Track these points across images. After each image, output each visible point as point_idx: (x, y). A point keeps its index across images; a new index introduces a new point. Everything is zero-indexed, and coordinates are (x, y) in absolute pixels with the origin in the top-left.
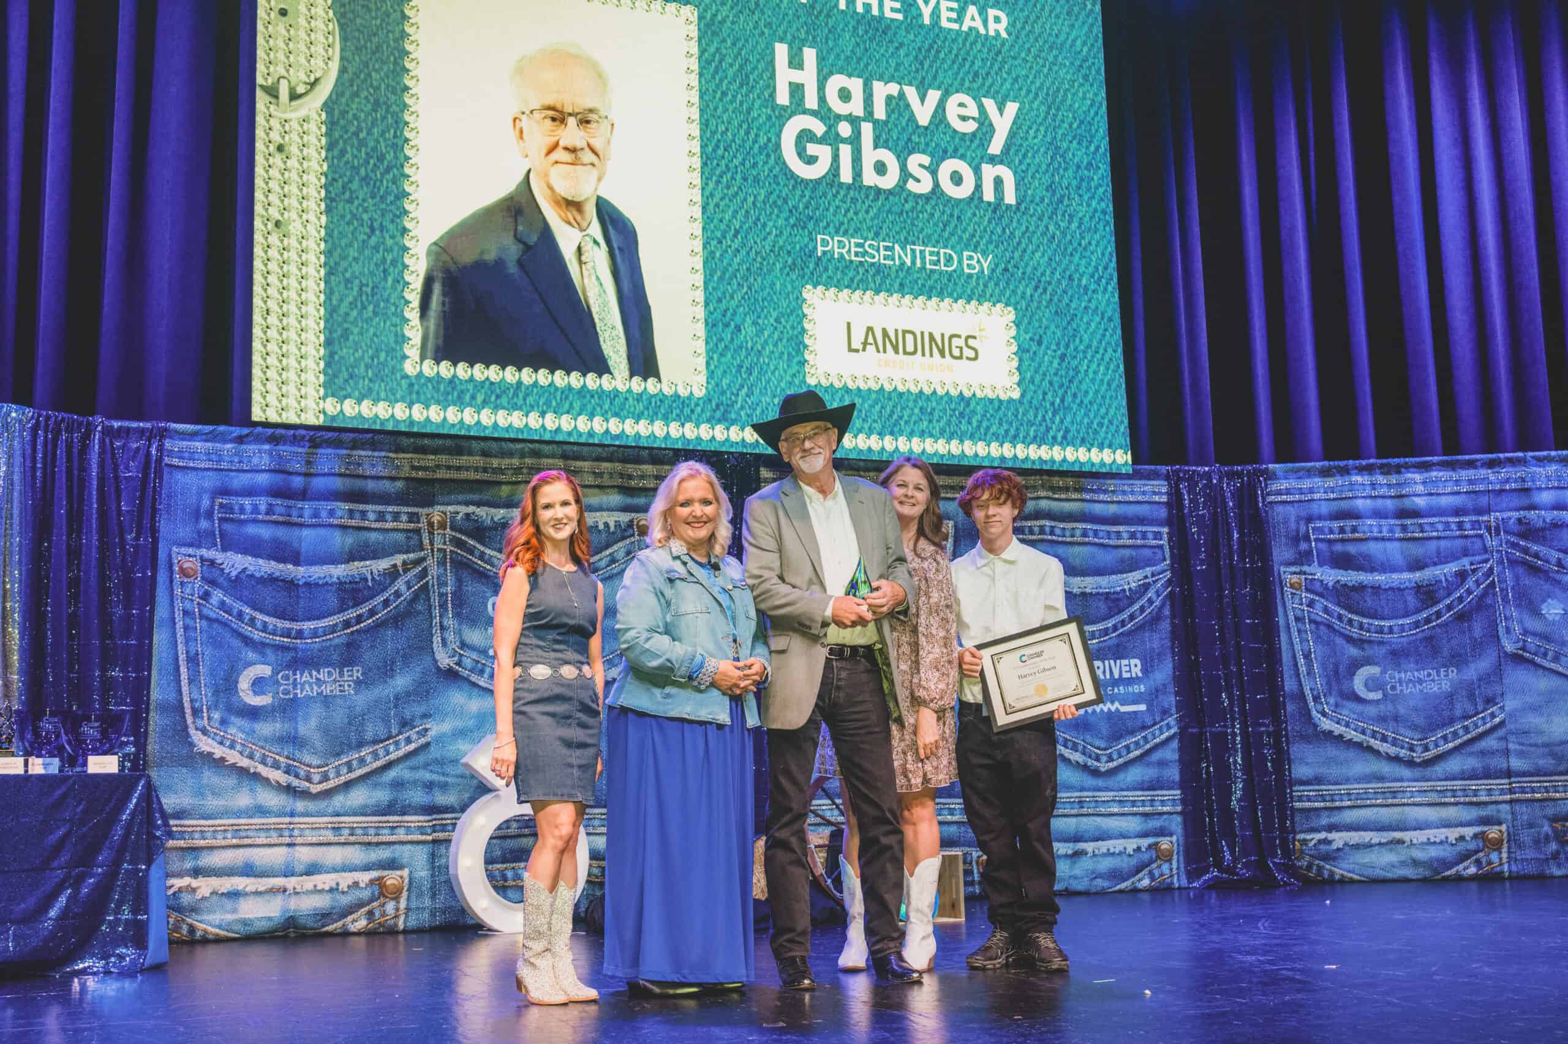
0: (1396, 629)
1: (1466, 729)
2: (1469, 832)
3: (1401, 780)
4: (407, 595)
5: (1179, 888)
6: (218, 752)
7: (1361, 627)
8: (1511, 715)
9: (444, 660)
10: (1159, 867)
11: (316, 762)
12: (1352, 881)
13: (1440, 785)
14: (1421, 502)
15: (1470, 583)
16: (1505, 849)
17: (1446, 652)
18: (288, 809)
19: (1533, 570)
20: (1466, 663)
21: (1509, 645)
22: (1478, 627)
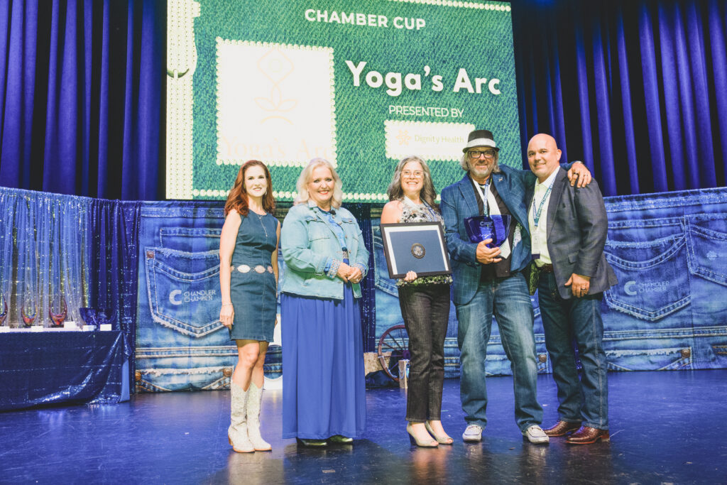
0: (642, 265)
1: (674, 307)
2: (675, 350)
3: (645, 328)
5: (549, 373)
6: (162, 322)
7: (627, 265)
8: (693, 301)
10: (540, 365)
11: (198, 325)
12: (625, 371)
13: (663, 330)
14: (652, 212)
15: (675, 245)
16: (691, 357)
17: (664, 274)
18: (188, 344)
19: (704, 239)
20: (673, 279)
21: (692, 271)
22: (679, 264)
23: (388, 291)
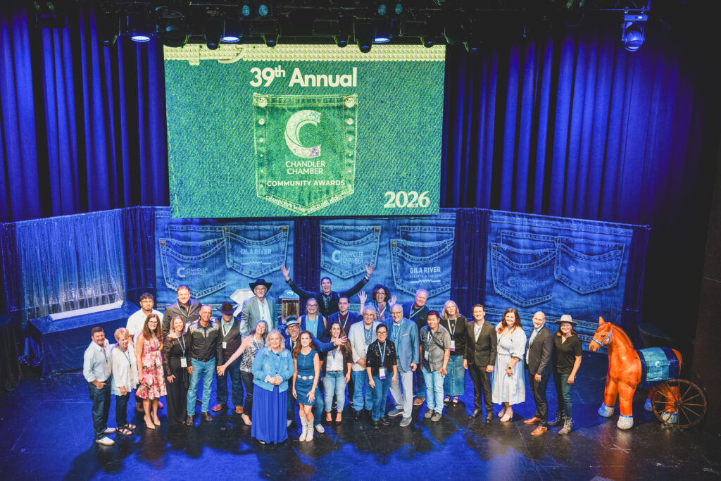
0: (523, 267)
1: (539, 300)
4: (219, 249)
6: (173, 288)
8: (553, 298)
9: (229, 266)
11: (197, 291)
13: (529, 314)
14: (536, 229)
15: (548, 256)
17: (537, 276)
19: (568, 256)
20: (543, 280)
21: (556, 277)
22: (548, 271)
23: (330, 271)
